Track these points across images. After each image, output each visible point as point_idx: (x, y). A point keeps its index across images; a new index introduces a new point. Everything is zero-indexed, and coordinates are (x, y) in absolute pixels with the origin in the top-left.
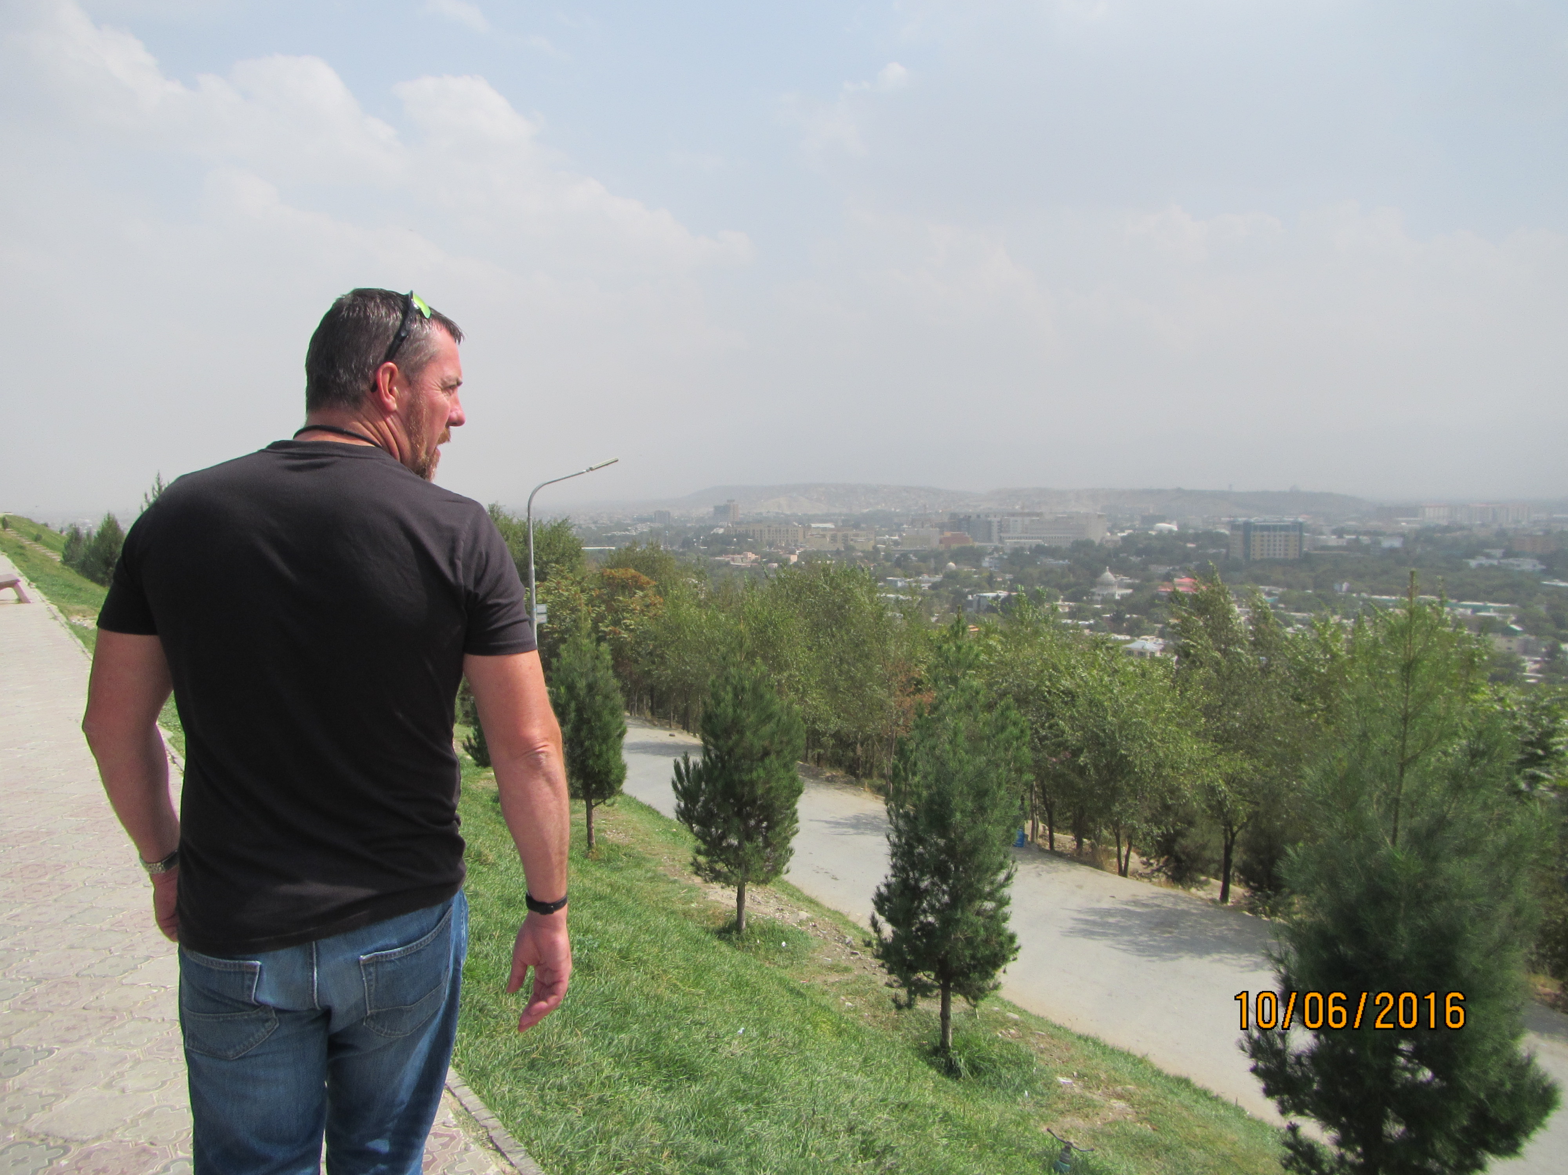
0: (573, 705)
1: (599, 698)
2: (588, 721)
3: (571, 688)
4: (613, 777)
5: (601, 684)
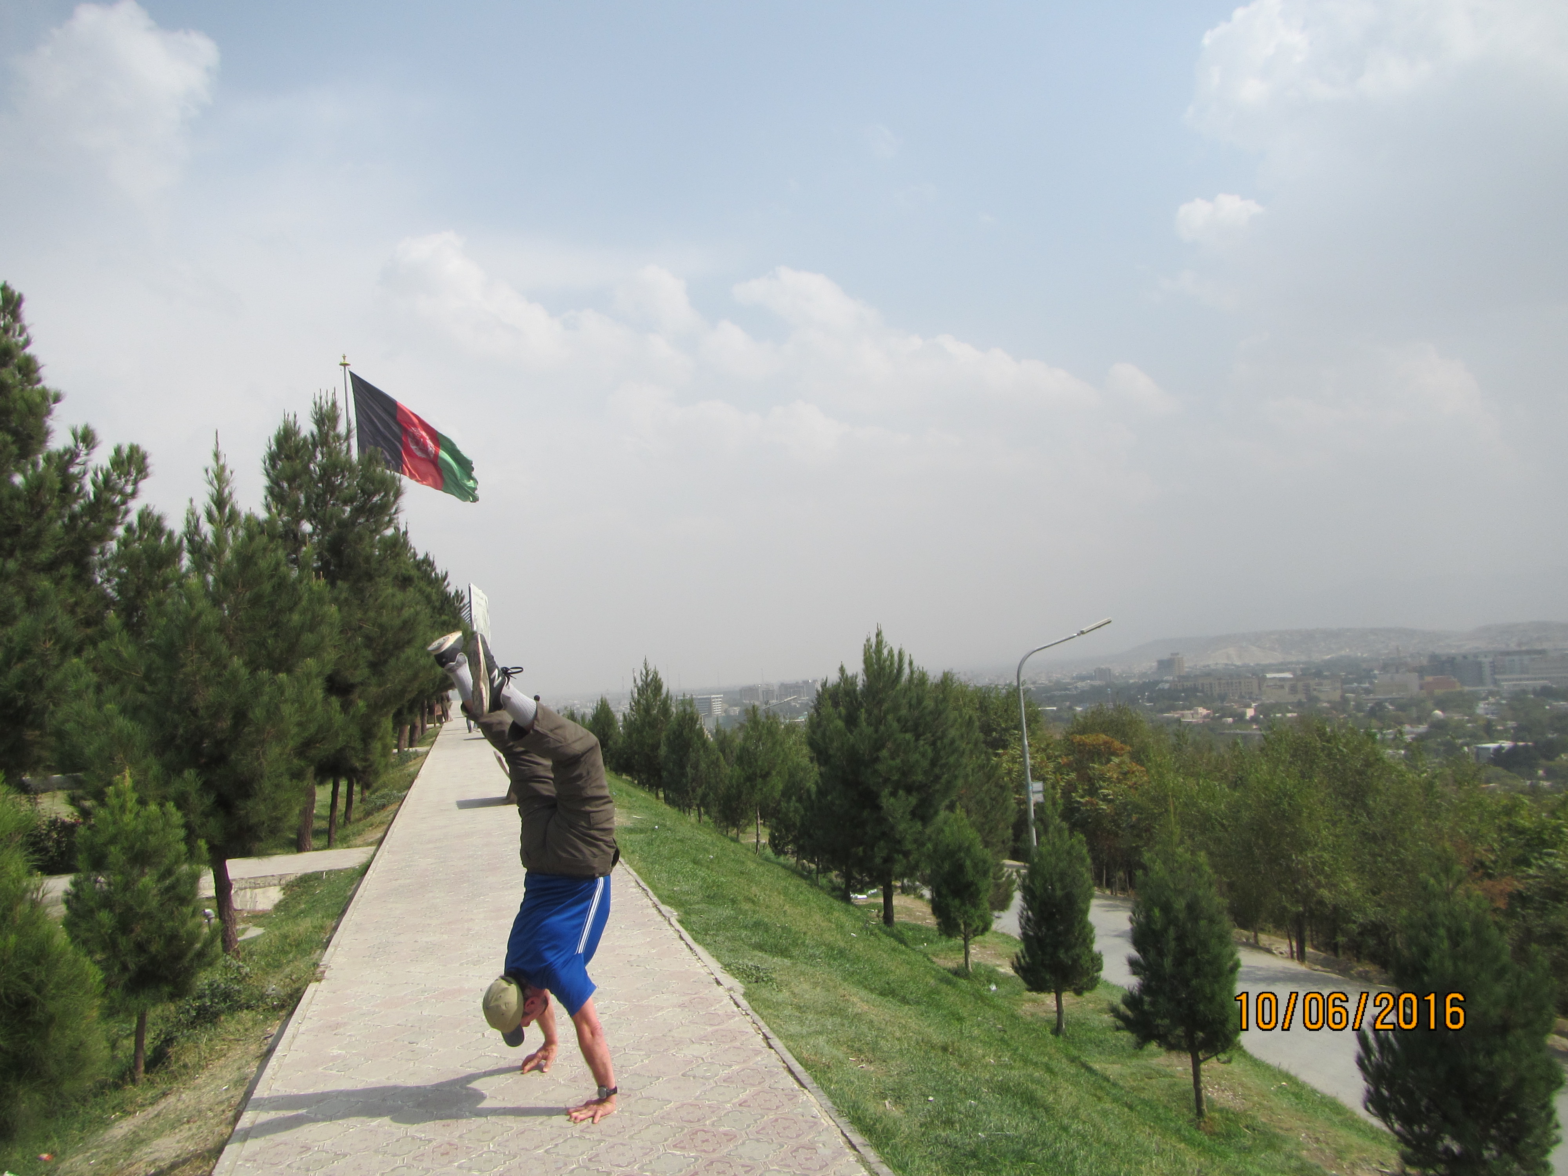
0: (1172, 932)
1: (1203, 923)
2: (1193, 953)
3: (1166, 908)
4: (1230, 1026)
5: (1204, 904)
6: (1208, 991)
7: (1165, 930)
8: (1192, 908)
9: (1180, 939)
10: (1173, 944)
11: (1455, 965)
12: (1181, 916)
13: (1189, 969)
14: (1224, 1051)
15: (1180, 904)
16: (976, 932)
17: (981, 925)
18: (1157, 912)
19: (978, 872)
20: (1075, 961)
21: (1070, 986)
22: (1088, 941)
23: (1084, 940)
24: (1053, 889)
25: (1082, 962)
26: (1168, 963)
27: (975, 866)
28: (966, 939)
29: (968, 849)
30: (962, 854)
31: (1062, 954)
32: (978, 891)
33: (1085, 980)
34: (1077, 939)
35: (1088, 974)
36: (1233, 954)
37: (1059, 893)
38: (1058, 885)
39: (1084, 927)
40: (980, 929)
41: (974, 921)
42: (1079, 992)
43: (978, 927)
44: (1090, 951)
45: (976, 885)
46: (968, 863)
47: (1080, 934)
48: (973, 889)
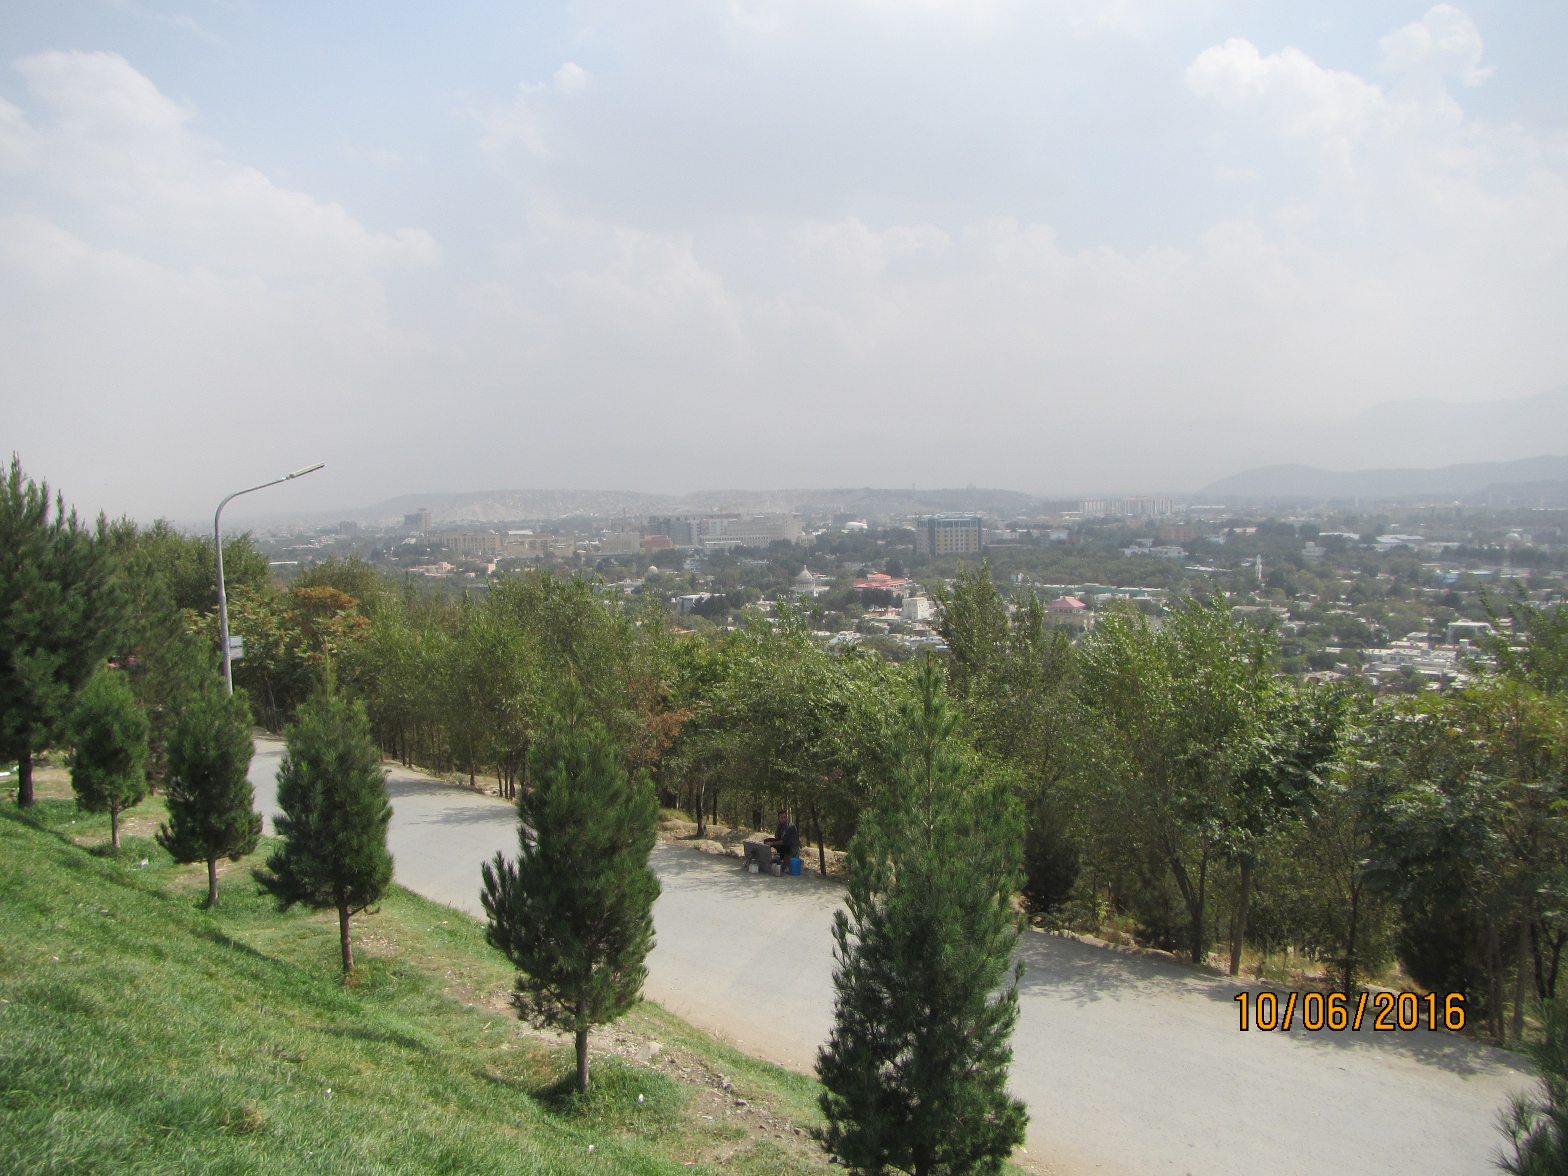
0: (319, 786)
1: (354, 773)
2: (342, 805)
3: (315, 762)
4: (378, 877)
5: (357, 753)
6: (355, 843)
7: (312, 785)
8: (342, 759)
9: (328, 792)
10: (319, 799)
11: (571, 794)
12: (330, 769)
13: (336, 822)
14: (372, 902)
15: (330, 756)
16: (125, 804)
17: (132, 796)
18: (304, 766)
19: (128, 737)
20: (229, 826)
21: (224, 853)
22: (246, 802)
23: (242, 802)
24: (207, 751)
25: (237, 825)
26: (314, 818)
27: (125, 730)
28: (114, 813)
29: (118, 713)
30: (109, 718)
31: (213, 820)
32: (128, 759)
33: (241, 844)
34: (233, 801)
35: (244, 838)
36: (385, 803)
37: (213, 753)
38: (212, 744)
39: (241, 788)
40: (131, 799)
41: (122, 792)
42: (234, 858)
43: (128, 798)
44: (248, 813)
45: (126, 751)
46: (116, 727)
47: (235, 796)
48: (121, 756)
